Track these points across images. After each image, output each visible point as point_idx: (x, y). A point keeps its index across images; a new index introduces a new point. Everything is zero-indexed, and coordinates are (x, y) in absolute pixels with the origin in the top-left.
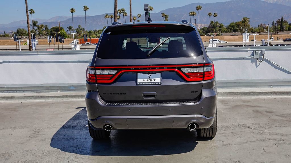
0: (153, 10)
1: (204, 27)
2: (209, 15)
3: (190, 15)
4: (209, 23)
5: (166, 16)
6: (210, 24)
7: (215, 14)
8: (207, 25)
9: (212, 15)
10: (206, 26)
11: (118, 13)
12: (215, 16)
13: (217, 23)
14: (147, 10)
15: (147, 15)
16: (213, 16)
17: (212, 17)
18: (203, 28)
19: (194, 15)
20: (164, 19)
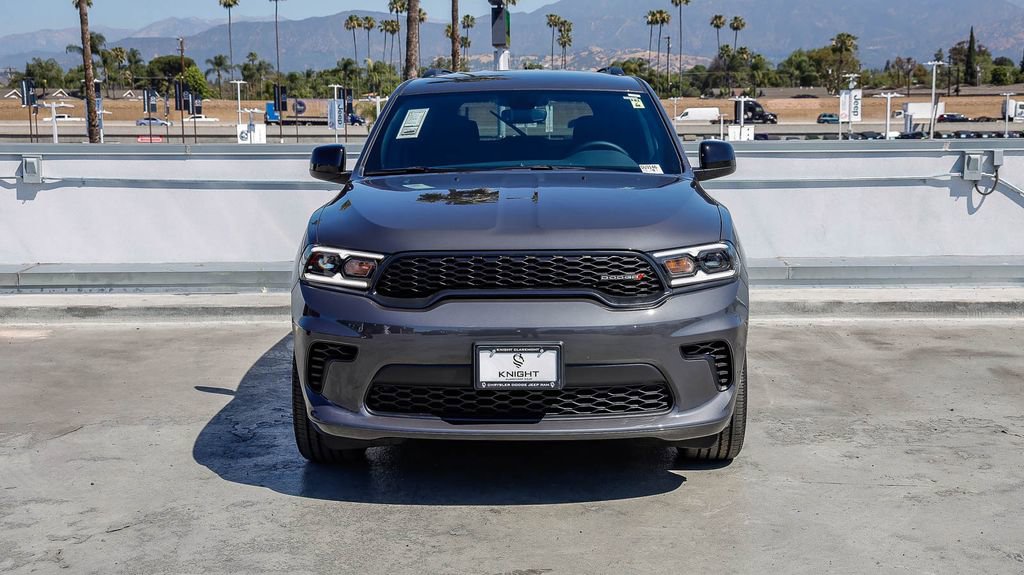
1: (697, 68)
2: (717, 22)
3: (648, 23)
4: (715, 53)
5: (563, 23)
6: (720, 57)
7: (736, 18)
8: (707, 60)
9: (728, 24)
10: (700, 64)
11: (394, 12)
12: (736, 29)
13: (742, 51)
14: (499, 3)
15: (498, 21)
16: (732, 26)
17: (726, 29)
18: (691, 71)
19: (663, 21)
20: (557, 35)
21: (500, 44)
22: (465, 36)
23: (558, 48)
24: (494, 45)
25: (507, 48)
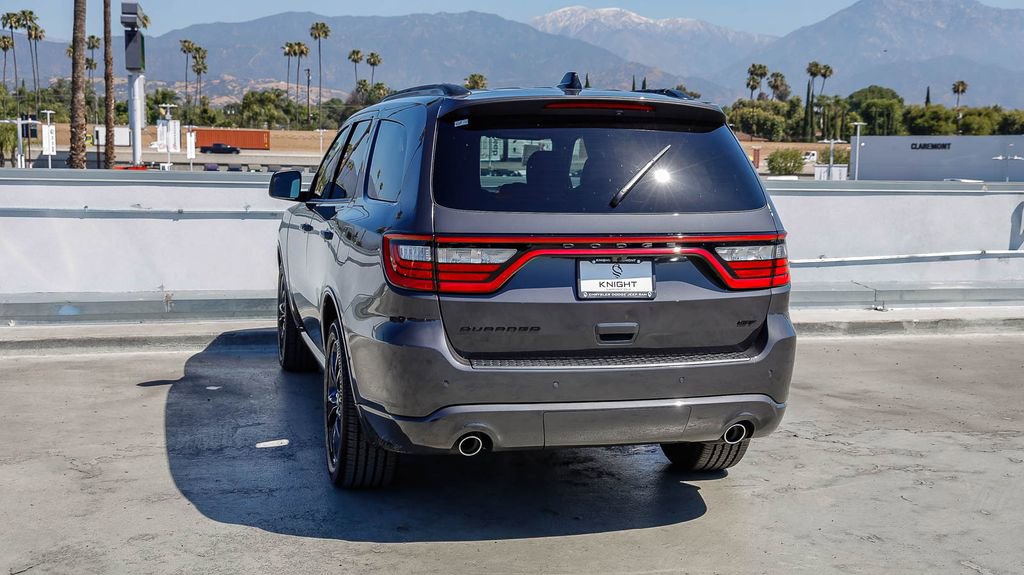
0: (148, 24)
1: (332, 101)
2: (355, 57)
3: (286, 54)
4: (354, 86)
5: (198, 50)
6: (358, 91)
7: (372, 54)
8: (344, 95)
9: (365, 59)
10: (335, 97)
11: (7, 28)
12: (373, 64)
13: (379, 86)
14: (133, 25)
15: (132, 44)
16: (368, 61)
17: (363, 64)
18: (327, 104)
19: (302, 52)
20: (192, 62)
21: (135, 67)
22: (90, 57)
23: (193, 75)
24: (127, 68)
25: (142, 73)
